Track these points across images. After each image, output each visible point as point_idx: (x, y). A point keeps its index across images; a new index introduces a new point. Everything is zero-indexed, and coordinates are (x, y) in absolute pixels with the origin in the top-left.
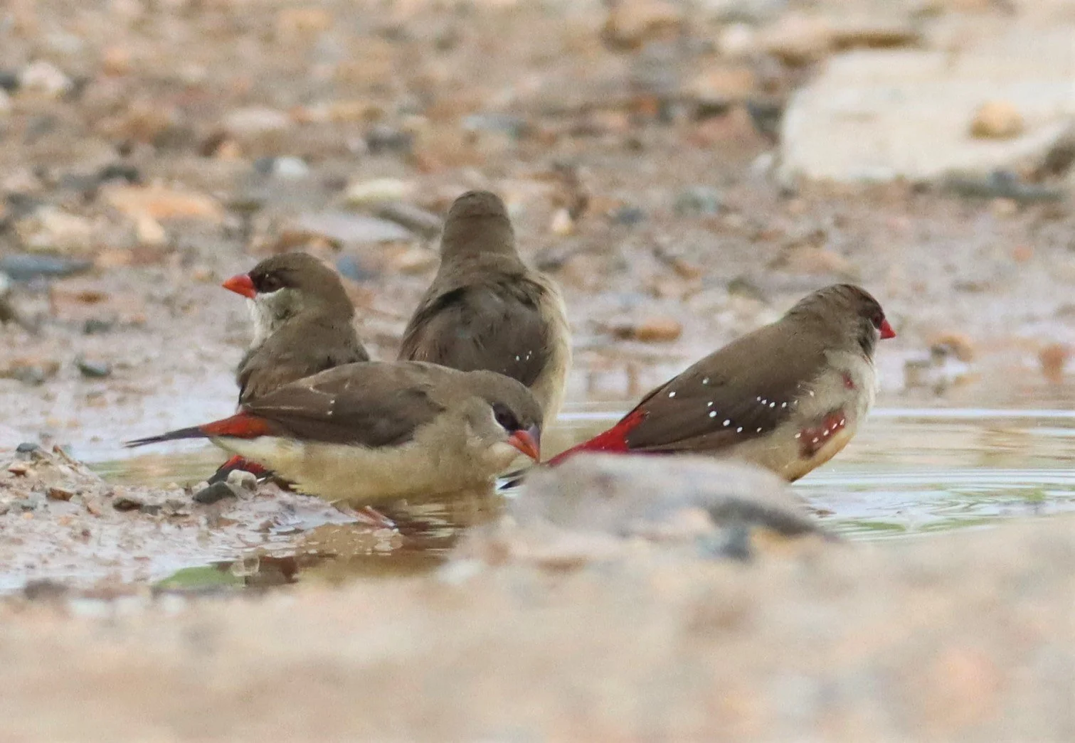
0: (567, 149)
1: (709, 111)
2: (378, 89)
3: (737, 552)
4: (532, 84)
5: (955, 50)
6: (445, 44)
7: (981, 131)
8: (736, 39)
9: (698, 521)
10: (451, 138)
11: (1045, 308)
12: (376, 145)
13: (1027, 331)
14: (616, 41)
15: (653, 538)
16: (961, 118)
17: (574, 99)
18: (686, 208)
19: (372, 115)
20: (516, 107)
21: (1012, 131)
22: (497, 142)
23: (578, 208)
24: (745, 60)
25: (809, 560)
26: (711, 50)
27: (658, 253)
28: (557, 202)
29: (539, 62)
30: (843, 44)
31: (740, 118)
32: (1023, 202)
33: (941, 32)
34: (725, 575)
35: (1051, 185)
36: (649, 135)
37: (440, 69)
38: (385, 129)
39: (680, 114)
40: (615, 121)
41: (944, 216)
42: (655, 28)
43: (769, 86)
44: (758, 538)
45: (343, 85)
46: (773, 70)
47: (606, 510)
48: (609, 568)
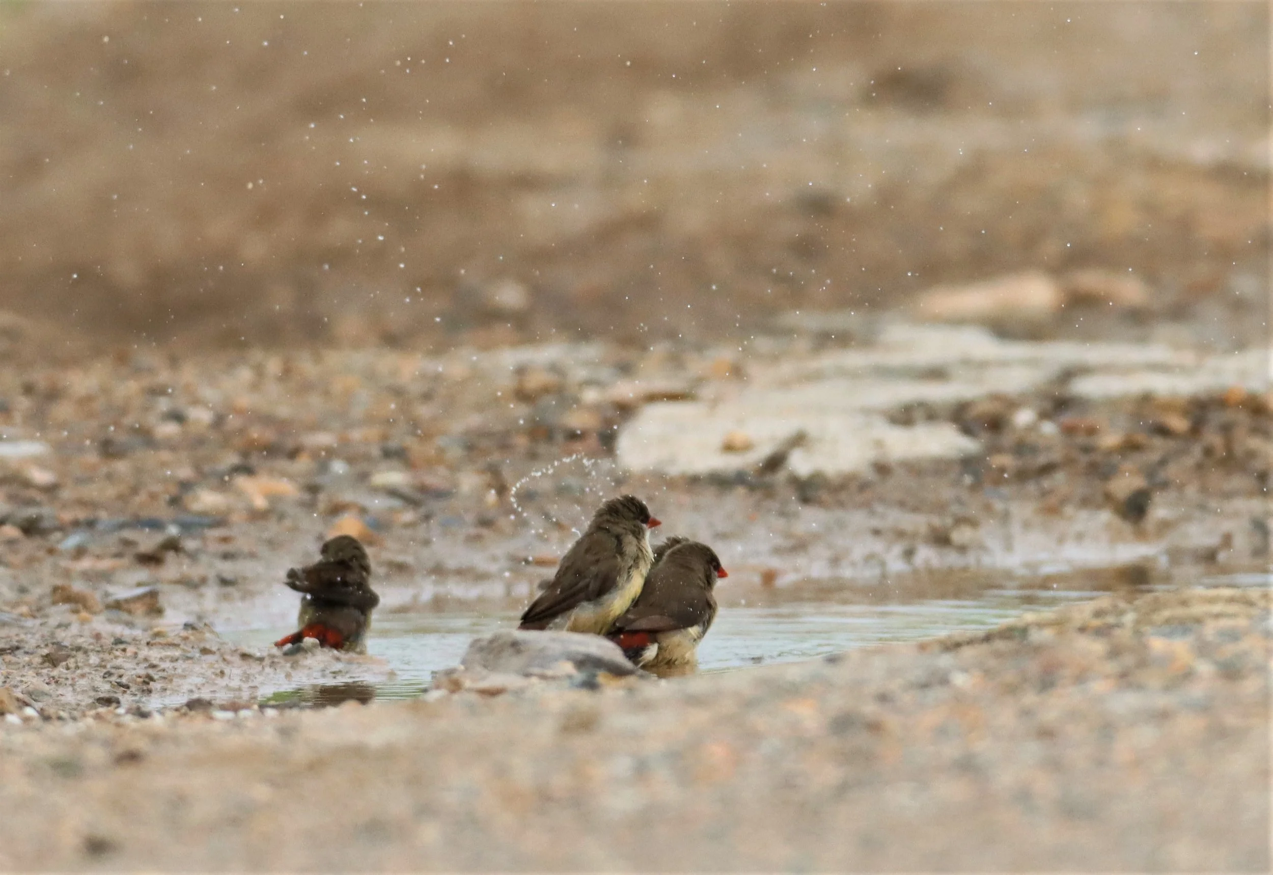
0: (495, 457)
1: (573, 436)
2: (388, 422)
3: (591, 685)
4: (474, 420)
5: (715, 402)
6: (427, 397)
7: (729, 448)
8: (591, 396)
9: (568, 668)
10: (430, 450)
11: (764, 547)
12: (388, 454)
13: (753, 561)
14: (523, 396)
15: (543, 677)
16: (716, 439)
17: (499, 427)
18: (562, 492)
19: (385, 438)
20: (467, 433)
21: (747, 447)
22: (455, 452)
23: (502, 490)
24: (596, 408)
25: (630, 690)
26: (577, 401)
27: (547, 516)
28: (490, 486)
29: (480, 408)
30: (652, 398)
31: (593, 442)
32: (752, 488)
33: (708, 392)
34: (584, 699)
35: (768, 478)
36: (542, 448)
37: (424, 411)
38: (393, 444)
39: (560, 438)
40: (521, 442)
41: (708, 497)
42: (546, 390)
43: (608, 422)
44: (602, 677)
45: (369, 420)
46: (610, 413)
47: (517, 662)
48: (519, 693)
